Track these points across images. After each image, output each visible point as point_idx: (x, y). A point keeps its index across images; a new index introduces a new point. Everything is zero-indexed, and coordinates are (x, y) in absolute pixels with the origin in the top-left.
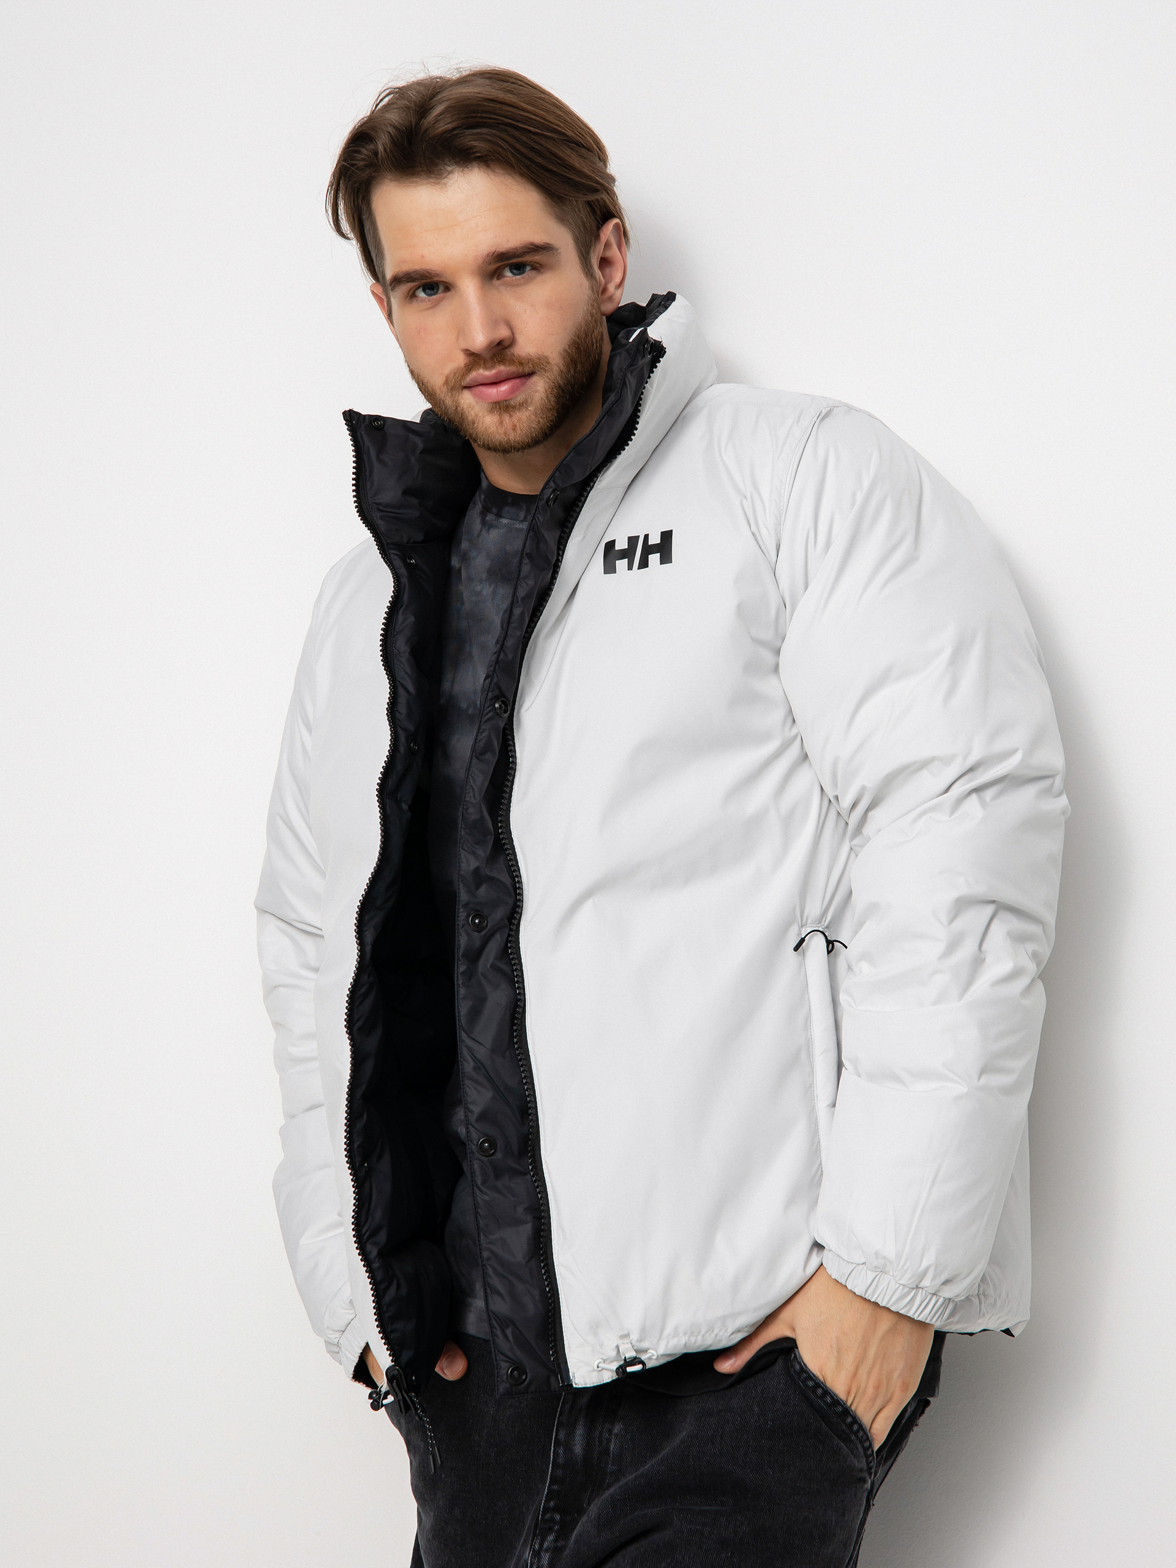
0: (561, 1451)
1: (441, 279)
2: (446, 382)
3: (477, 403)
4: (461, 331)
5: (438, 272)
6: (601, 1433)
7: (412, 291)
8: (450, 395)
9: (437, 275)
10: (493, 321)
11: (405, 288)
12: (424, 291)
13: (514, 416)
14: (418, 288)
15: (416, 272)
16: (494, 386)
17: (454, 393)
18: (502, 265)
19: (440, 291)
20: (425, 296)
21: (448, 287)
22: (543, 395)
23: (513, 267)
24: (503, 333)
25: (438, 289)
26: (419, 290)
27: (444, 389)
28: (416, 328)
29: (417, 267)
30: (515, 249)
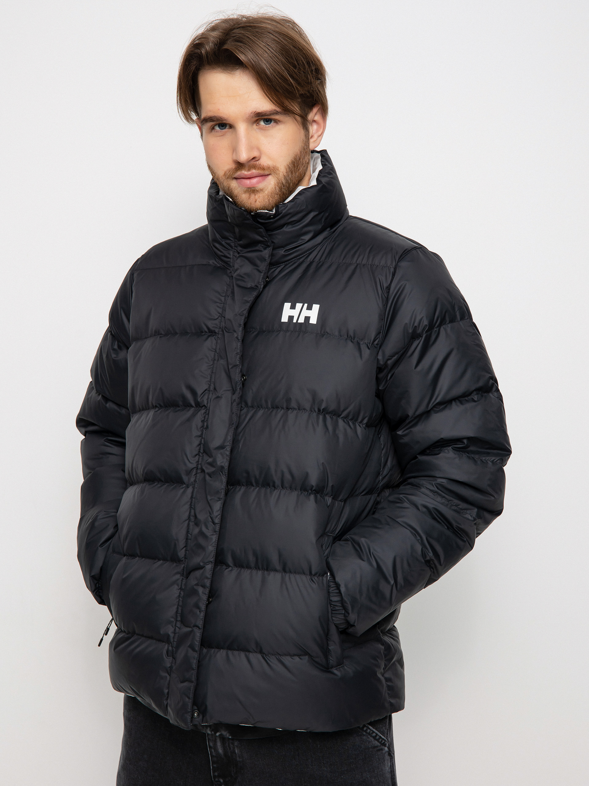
0: (213, 751)
1: (227, 122)
2: (225, 175)
3: (239, 187)
4: (234, 149)
5: (225, 118)
6: (229, 744)
7: (213, 126)
8: (226, 181)
9: (225, 120)
10: (251, 148)
11: (210, 124)
12: (219, 127)
13: (257, 195)
14: (216, 125)
15: (215, 117)
16: (248, 179)
17: (228, 180)
18: (259, 119)
19: (227, 128)
20: (219, 129)
21: (231, 126)
22: (273, 186)
23: (265, 121)
24: (255, 154)
25: (226, 127)
26: (216, 126)
27: (224, 178)
28: (213, 145)
29: (216, 115)
30: (267, 111)
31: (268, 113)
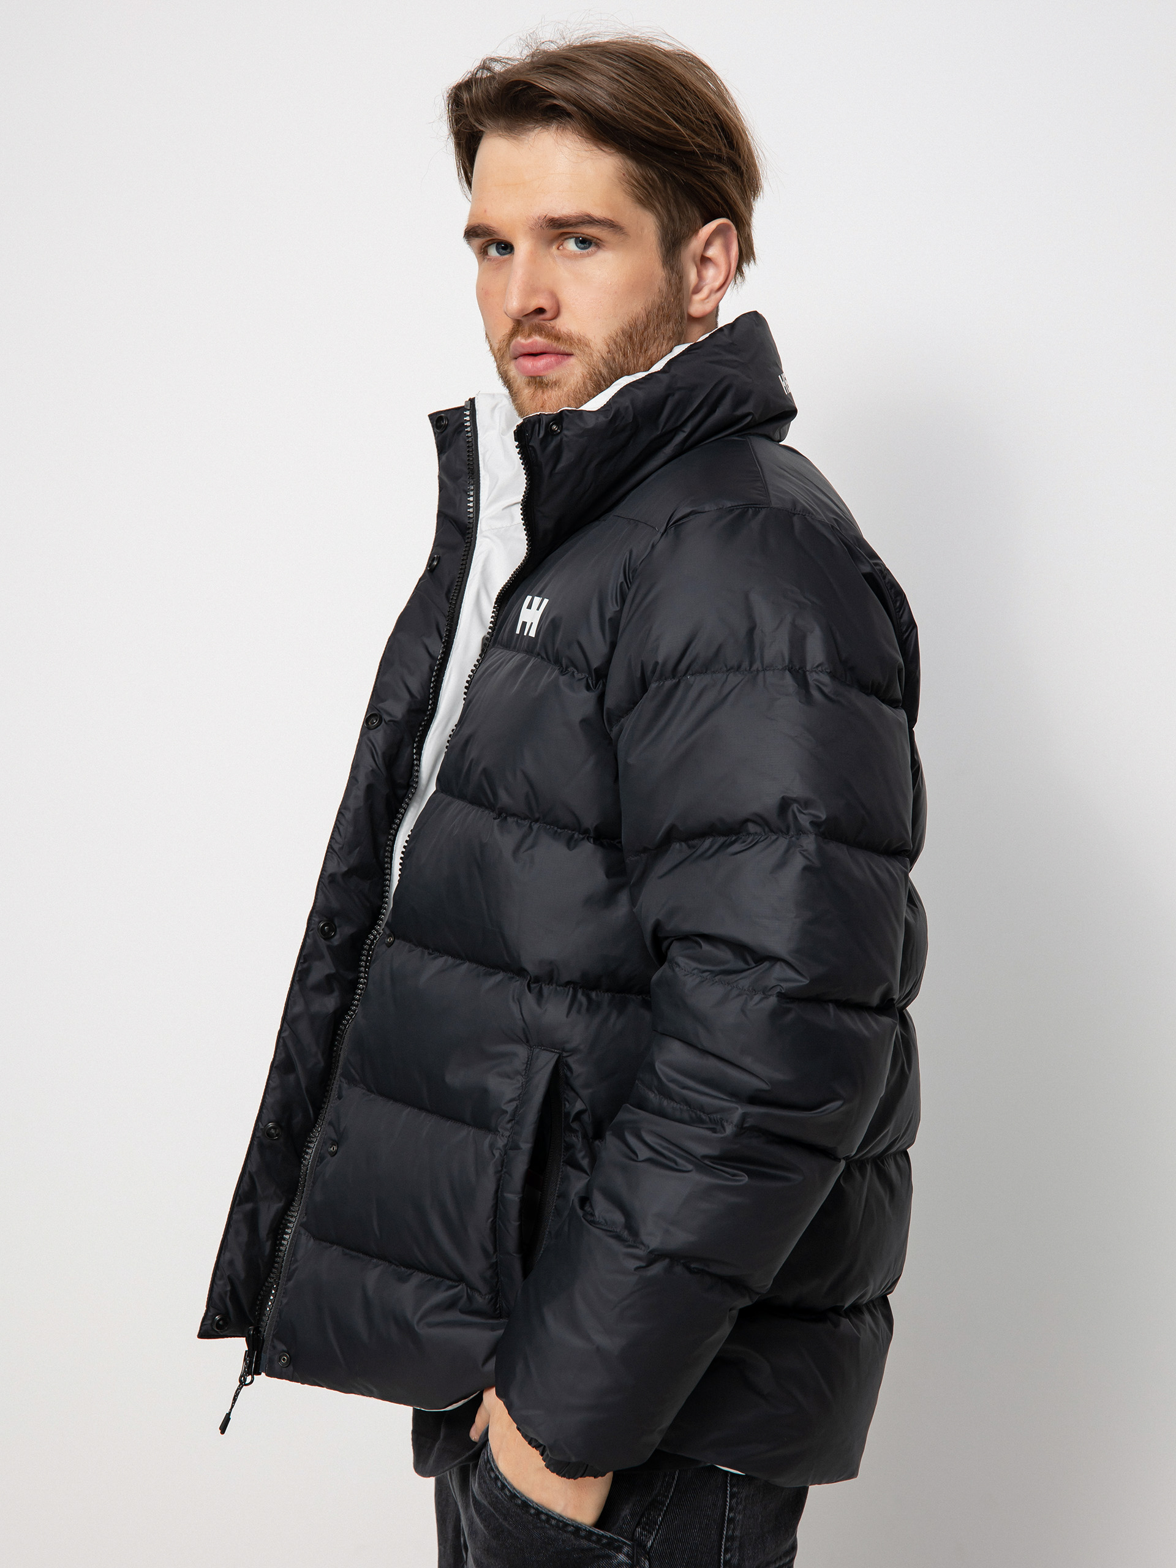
2: (500, 348)
3: (518, 375)
7: (483, 248)
9: (496, 233)
10: (531, 290)
11: (476, 243)
12: (495, 250)
14: (488, 245)
15: (479, 226)
16: (531, 358)
18: (561, 233)
20: (496, 254)
21: (512, 248)
22: (580, 380)
26: (491, 248)
27: (499, 355)
29: (480, 222)
30: (570, 217)
31: (574, 220)
